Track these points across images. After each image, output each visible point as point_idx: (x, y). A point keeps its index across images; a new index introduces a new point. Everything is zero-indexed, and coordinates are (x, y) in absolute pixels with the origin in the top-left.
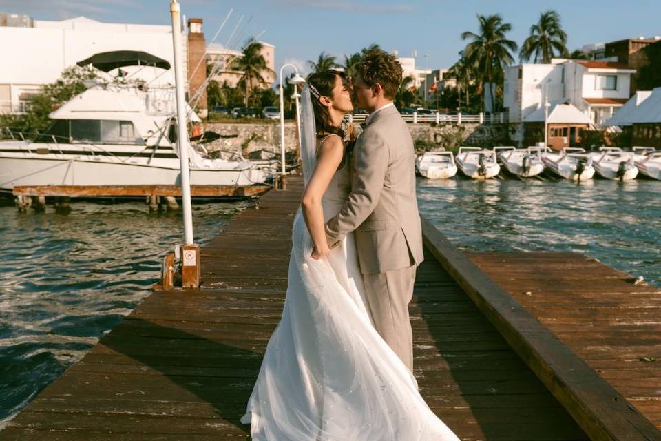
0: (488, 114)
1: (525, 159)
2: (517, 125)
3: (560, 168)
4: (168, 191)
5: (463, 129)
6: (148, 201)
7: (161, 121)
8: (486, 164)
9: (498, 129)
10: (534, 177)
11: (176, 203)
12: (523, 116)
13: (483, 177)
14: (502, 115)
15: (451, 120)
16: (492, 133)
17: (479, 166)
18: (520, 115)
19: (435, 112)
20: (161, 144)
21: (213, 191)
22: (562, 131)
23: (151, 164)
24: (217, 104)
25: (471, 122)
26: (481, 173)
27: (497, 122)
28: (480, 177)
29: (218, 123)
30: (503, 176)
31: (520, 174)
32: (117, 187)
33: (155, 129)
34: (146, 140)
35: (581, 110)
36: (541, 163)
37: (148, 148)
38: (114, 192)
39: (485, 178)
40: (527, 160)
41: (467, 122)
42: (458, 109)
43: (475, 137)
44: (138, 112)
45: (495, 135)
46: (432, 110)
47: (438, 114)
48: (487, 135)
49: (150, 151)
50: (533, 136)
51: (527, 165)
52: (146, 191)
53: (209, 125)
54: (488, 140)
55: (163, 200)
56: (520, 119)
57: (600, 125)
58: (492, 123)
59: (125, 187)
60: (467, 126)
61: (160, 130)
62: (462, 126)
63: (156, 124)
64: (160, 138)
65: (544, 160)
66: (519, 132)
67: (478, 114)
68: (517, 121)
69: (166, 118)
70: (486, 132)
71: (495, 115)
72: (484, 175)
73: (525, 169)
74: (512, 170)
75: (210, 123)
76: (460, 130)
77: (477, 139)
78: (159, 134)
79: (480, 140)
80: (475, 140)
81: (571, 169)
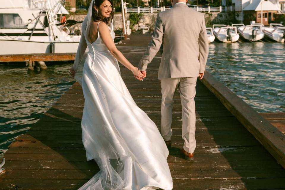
0: (223, 7)
1: (253, 31)
2: (240, 12)
3: (273, 36)
4: (40, 58)
5: (211, 15)
6: (27, 65)
7: (36, 13)
8: (232, 34)
9: (230, 15)
10: (258, 41)
11: (45, 65)
12: (243, 7)
13: (230, 42)
14: (231, 7)
15: (204, 10)
16: (226, 16)
17: (227, 36)
18: (241, 7)
19: (196, 7)
20: (36, 28)
21: (69, 57)
22: (264, 15)
23: (31, 40)
24: (81, 5)
25: (215, 11)
26: (229, 40)
27: (229, 11)
28: (228, 42)
29: (81, 15)
30: (241, 41)
31: (251, 39)
32: (7, 56)
33: (33, 18)
34: (27, 25)
35: (274, 4)
36: (262, 33)
37: (29, 30)
38: (5, 60)
39: (231, 42)
40: (255, 32)
41: (213, 11)
42: (208, 4)
43: (217, 19)
44: (22, 8)
45: (228, 18)
46: (194, 6)
47: (198, 7)
48: (224, 18)
49: (30, 32)
50: (248, 18)
51: (255, 34)
52: (26, 59)
53: (76, 16)
54: (224, 20)
55: (37, 64)
56: (241, 9)
57: (283, 11)
58: (226, 11)
59: (12, 56)
60: (213, 14)
61: (36, 18)
62: (210, 13)
63: (33, 15)
64: (36, 23)
65: (264, 31)
66: (241, 16)
67: (219, 7)
68: (240, 10)
69: (39, 11)
70: (223, 16)
71: (227, 7)
72: (230, 40)
73: (253, 36)
74: (246, 37)
75: (77, 15)
76: (209, 16)
77: (219, 20)
78: (35, 21)
79: (220, 21)
80: (218, 21)
81: (280, 36)
